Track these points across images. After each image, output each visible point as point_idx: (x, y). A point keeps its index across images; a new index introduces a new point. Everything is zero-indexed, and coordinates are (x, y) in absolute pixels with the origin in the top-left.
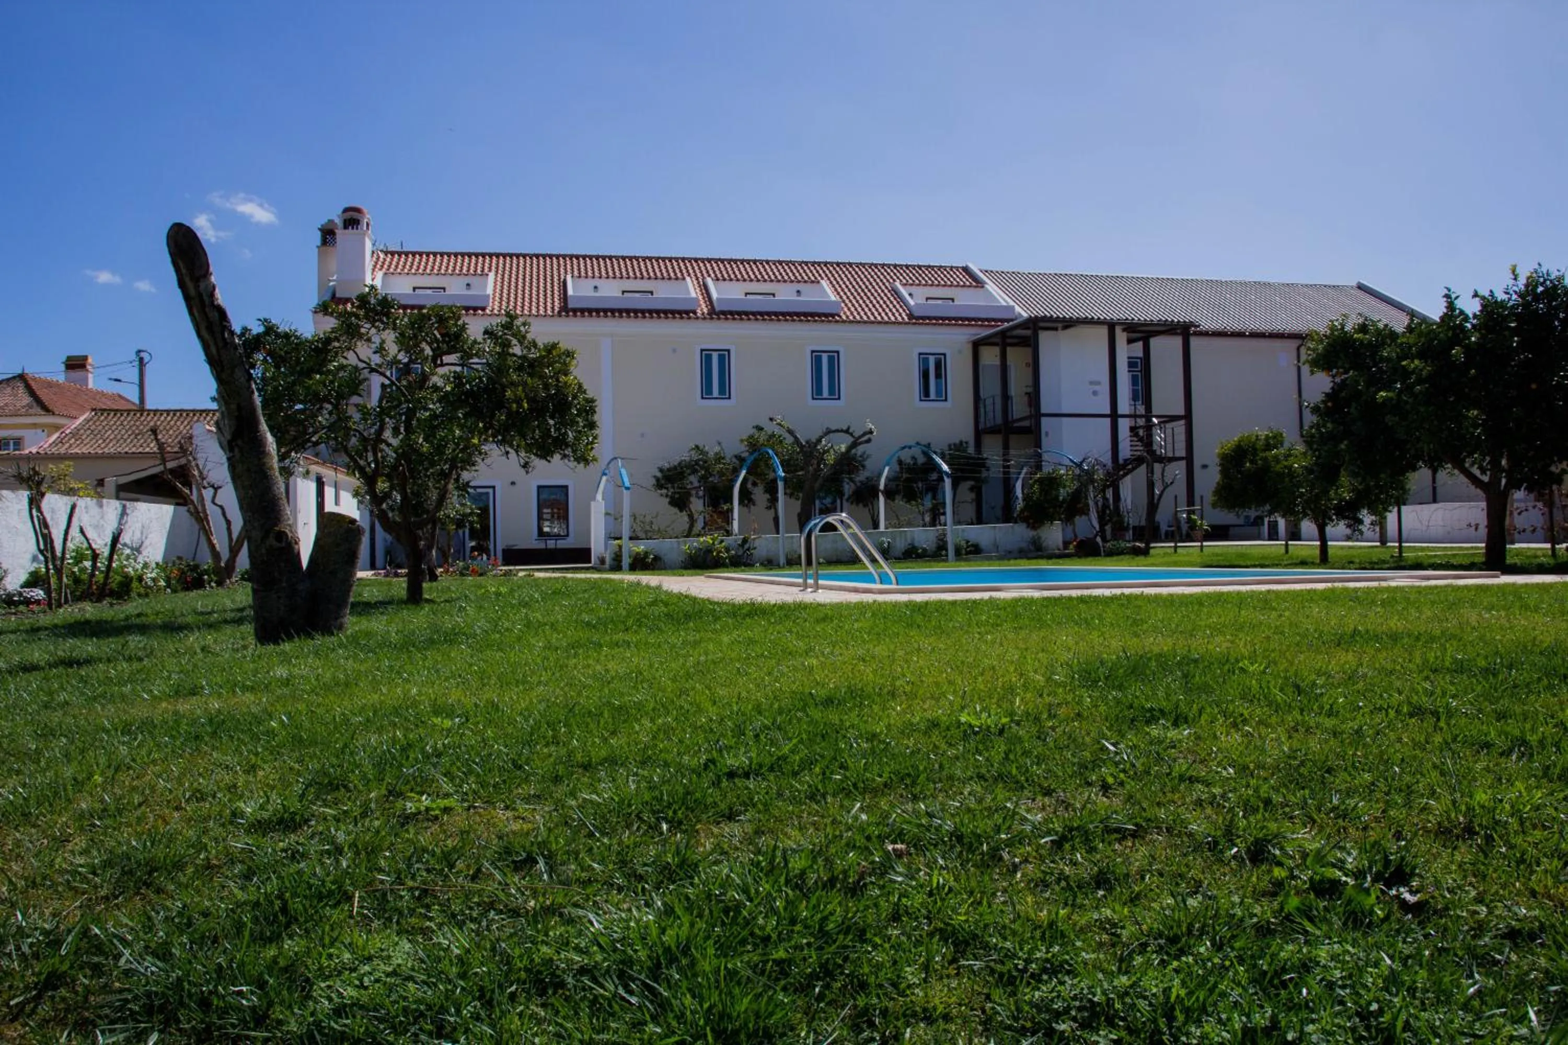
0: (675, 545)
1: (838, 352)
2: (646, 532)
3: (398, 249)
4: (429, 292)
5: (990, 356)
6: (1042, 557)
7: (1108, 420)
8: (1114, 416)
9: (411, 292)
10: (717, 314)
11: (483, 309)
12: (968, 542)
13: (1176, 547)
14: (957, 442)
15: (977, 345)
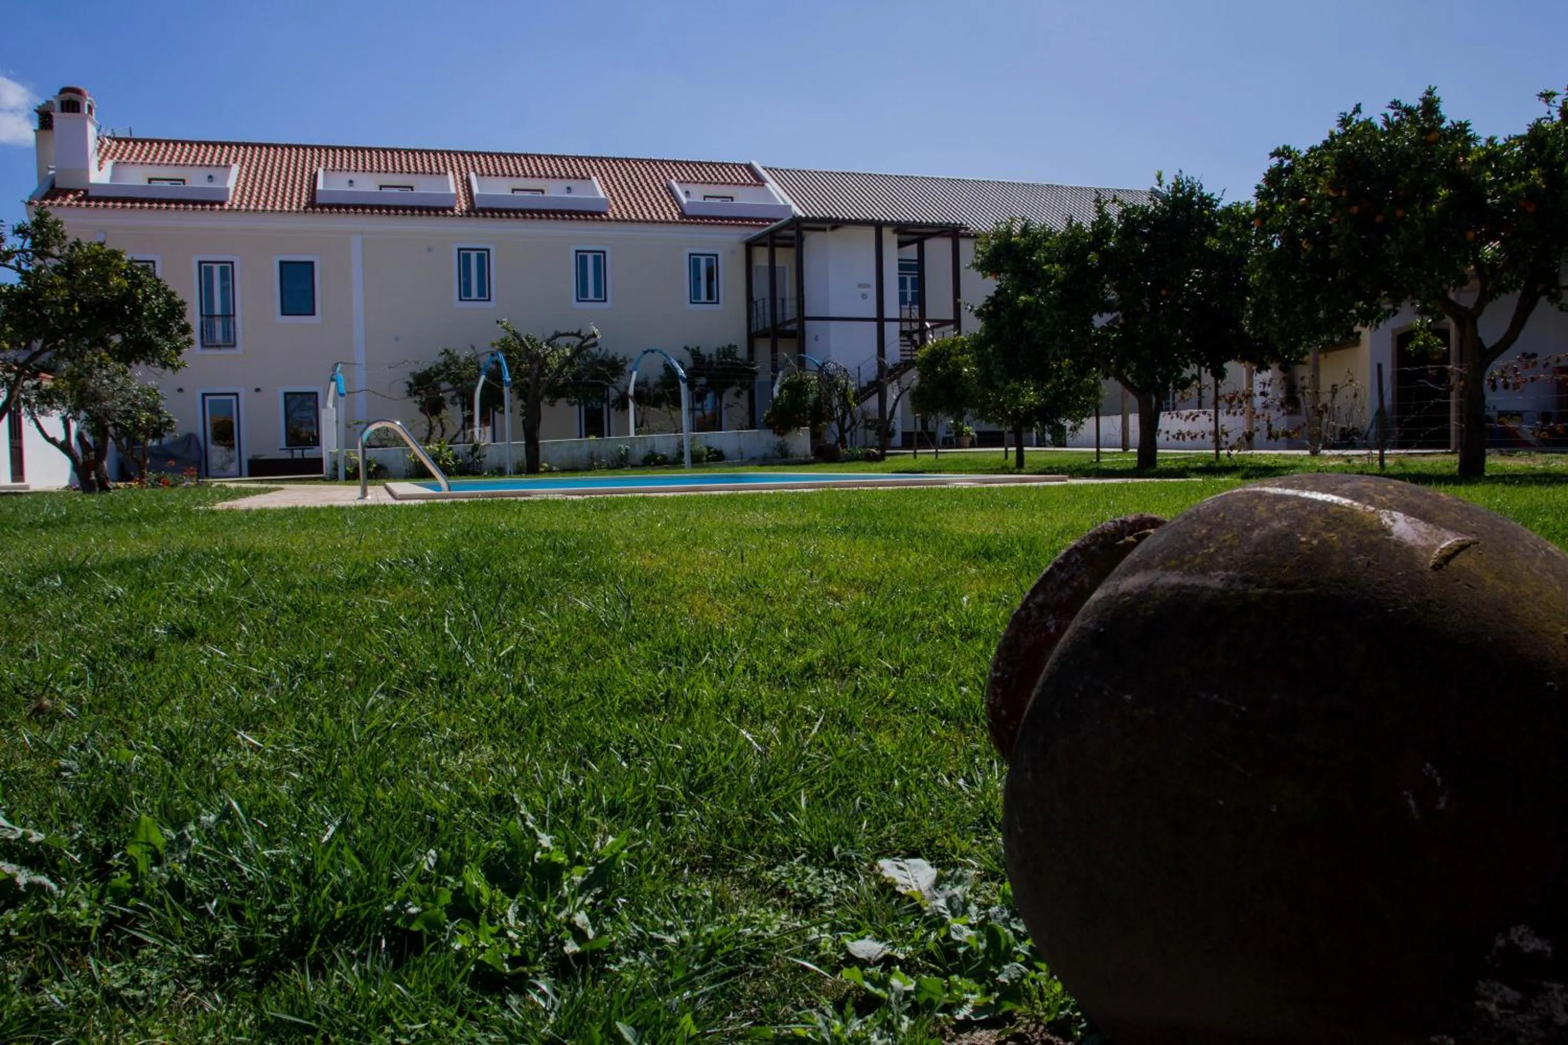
0: (400, 453)
1: (604, 252)
2: (381, 440)
3: (127, 136)
4: (166, 184)
5: (761, 257)
6: (787, 464)
7: (875, 324)
8: (880, 320)
9: (146, 183)
10: (476, 210)
11: (222, 203)
12: (709, 448)
13: (915, 454)
14: (726, 346)
15: (750, 245)
